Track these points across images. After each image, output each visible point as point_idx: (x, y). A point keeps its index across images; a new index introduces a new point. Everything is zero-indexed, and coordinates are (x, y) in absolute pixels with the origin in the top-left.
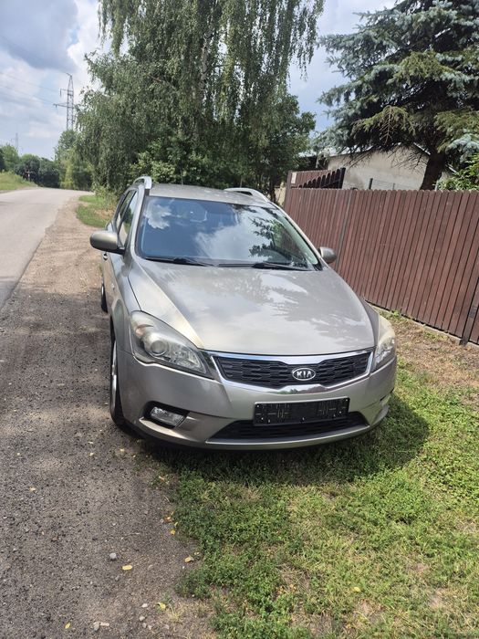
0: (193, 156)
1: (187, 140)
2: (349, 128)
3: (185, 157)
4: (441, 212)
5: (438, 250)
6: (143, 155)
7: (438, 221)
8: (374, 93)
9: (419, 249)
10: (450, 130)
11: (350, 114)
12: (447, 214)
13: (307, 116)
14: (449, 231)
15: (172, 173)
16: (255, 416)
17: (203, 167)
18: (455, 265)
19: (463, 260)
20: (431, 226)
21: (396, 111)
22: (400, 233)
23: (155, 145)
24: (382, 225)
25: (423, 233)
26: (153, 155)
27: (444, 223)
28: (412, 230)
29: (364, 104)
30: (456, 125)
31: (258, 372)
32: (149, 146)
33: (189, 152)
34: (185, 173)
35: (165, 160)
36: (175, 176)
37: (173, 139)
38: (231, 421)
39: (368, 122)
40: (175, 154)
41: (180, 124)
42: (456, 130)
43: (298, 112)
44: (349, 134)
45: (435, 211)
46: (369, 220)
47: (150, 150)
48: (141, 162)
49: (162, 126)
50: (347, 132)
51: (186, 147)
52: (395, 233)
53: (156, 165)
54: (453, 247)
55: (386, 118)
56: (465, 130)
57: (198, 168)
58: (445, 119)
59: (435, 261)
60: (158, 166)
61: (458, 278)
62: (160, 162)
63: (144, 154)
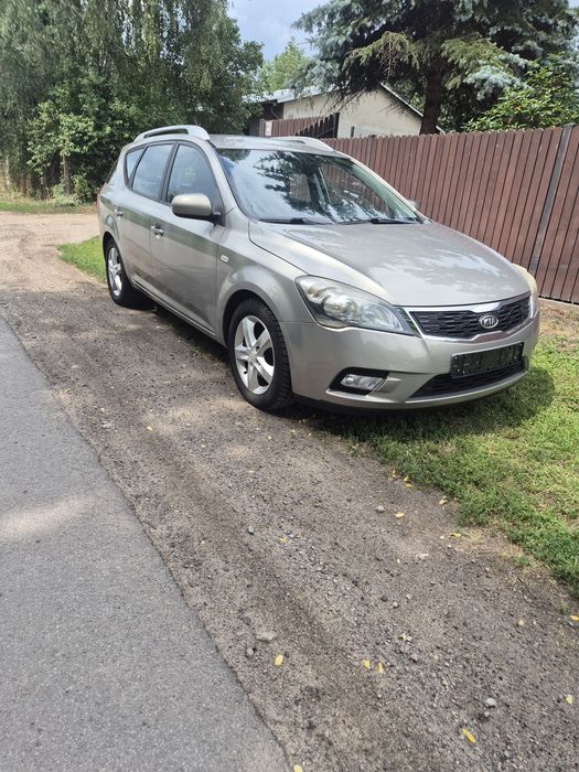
0: (117, 105)
1: (104, 82)
2: (340, 60)
3: (104, 107)
4: (489, 157)
5: (489, 200)
6: (44, 106)
7: (487, 168)
8: (366, 15)
9: (465, 202)
10: (463, 61)
11: (341, 42)
12: (497, 158)
13: (252, 47)
14: (501, 177)
15: (91, 129)
16: (452, 368)
17: (131, 119)
18: (510, 215)
19: (520, 208)
20: (478, 173)
21: (397, 38)
22: (440, 185)
23: (60, 91)
24: (416, 178)
25: (469, 183)
26: (58, 106)
27: (495, 169)
28: (455, 181)
29: (356, 30)
30: (469, 54)
31: (451, 323)
32: (51, 93)
33: (109, 99)
34: (108, 129)
35: (77, 112)
36: (95, 134)
37: (85, 81)
38: (433, 376)
39: (364, 52)
40: (91, 103)
41: (89, 59)
42: (469, 61)
43: (238, 41)
44: (340, 68)
45: (482, 156)
46: (398, 173)
47: (54, 98)
48: (44, 116)
49: (66, 64)
50: (338, 66)
51: (104, 93)
52: (433, 185)
53: (66, 120)
54: (506, 195)
55: (386, 46)
56: (481, 62)
57: (125, 121)
58: (454, 48)
59: (486, 213)
60: (68, 120)
61: (515, 229)
62: (72, 115)
63: (46, 104)
